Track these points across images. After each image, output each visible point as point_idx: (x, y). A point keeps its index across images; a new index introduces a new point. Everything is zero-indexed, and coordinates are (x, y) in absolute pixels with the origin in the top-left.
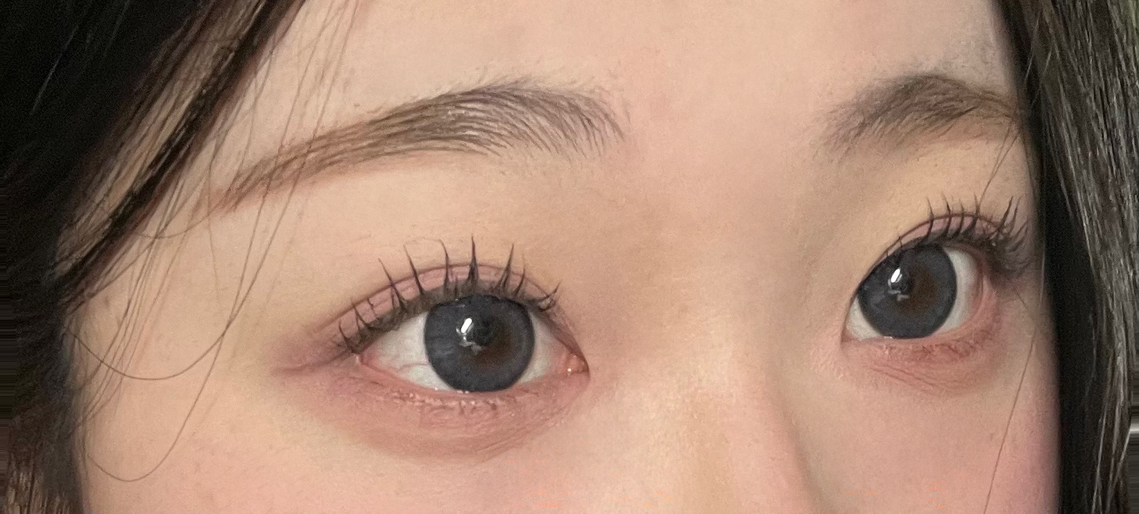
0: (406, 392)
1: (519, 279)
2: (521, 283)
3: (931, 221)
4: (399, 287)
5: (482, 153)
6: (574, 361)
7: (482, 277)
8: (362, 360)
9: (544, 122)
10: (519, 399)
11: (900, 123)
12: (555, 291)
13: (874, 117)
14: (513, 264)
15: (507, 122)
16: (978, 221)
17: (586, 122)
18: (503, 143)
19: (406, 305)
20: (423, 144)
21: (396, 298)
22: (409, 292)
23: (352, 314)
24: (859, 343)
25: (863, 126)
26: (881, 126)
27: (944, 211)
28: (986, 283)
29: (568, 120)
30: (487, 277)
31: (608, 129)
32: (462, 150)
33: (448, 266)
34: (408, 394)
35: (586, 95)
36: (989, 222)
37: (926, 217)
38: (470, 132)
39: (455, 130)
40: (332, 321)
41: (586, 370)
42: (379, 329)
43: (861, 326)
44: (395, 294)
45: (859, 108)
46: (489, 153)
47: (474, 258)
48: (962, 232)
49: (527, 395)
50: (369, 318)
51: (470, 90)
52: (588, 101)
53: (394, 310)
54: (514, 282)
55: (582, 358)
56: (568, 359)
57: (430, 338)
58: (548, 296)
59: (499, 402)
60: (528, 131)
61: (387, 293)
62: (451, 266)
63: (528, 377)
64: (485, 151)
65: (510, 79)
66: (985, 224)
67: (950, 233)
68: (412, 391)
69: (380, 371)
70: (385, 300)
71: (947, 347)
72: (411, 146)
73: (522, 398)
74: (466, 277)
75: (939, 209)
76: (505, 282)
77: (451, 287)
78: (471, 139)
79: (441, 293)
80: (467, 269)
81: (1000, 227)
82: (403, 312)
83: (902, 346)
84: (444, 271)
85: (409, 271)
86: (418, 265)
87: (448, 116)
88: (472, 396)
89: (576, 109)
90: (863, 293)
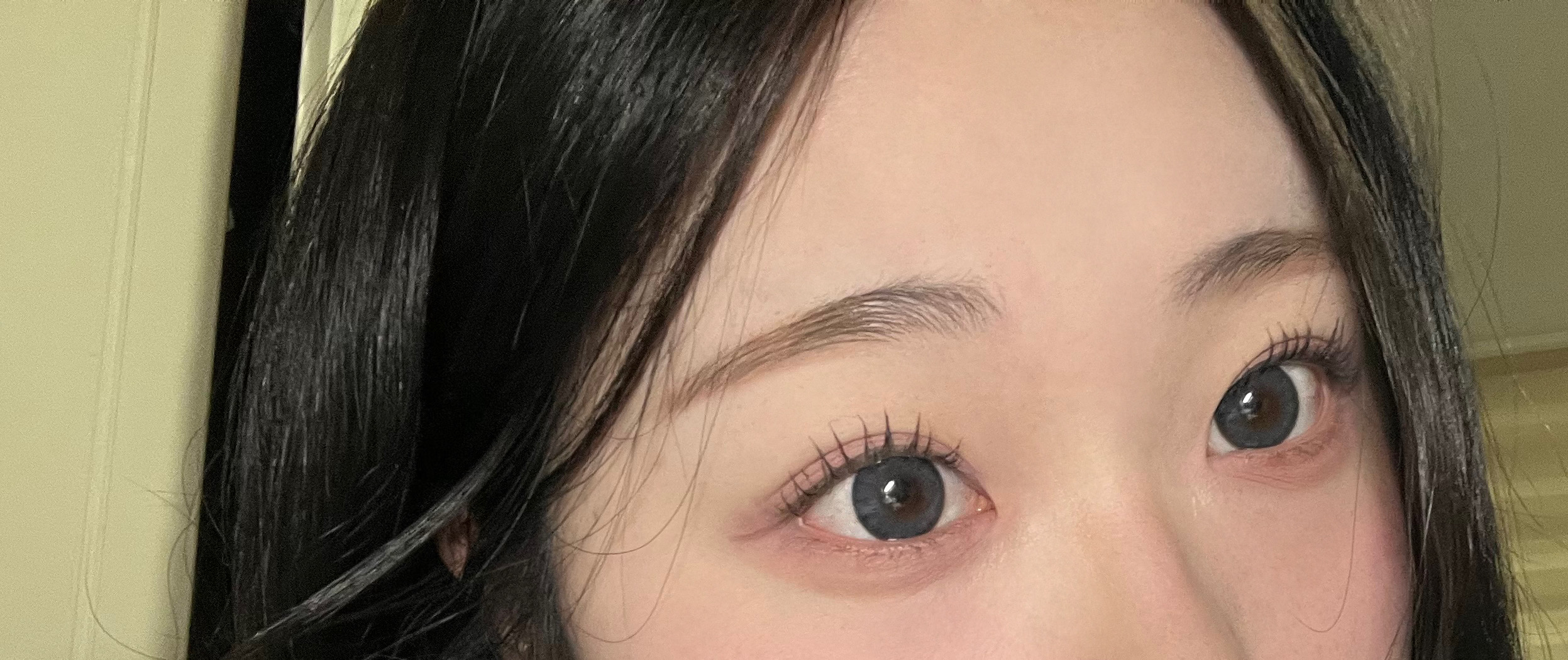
0: (843, 544)
1: (927, 440)
2: (929, 444)
3: (1272, 347)
4: (828, 458)
5: (885, 341)
6: (983, 502)
7: (896, 443)
8: (804, 522)
9: (933, 310)
10: (938, 540)
11: (1235, 272)
12: (958, 447)
13: (1211, 273)
14: (921, 429)
15: (905, 314)
16: (1311, 341)
17: (968, 306)
18: (902, 331)
19: (835, 473)
20: (833, 339)
21: (827, 468)
22: (837, 461)
23: (792, 483)
24: (1222, 457)
25: (1204, 280)
26: (1220, 278)
27: (1281, 339)
28: (1325, 390)
29: (953, 306)
30: (901, 442)
31: (988, 310)
32: (867, 340)
33: (867, 436)
34: (845, 547)
35: (966, 284)
36: (1321, 339)
37: (1268, 346)
38: (872, 325)
39: (861, 323)
40: (774, 493)
41: (993, 508)
42: (815, 494)
43: (1221, 444)
44: (825, 465)
45: (1198, 267)
46: (890, 339)
47: (888, 428)
48: (1298, 351)
49: (946, 536)
50: (806, 486)
51: (870, 291)
52: (968, 289)
53: (826, 478)
54: (923, 444)
55: (988, 498)
56: (978, 500)
57: (858, 500)
58: (953, 452)
59: (922, 545)
60: (922, 319)
61: (818, 465)
62: (870, 436)
63: (942, 522)
64: (887, 339)
65: (903, 280)
66: (1317, 342)
67: (1289, 353)
68: (848, 543)
69: (818, 529)
70: (818, 471)
71: (1298, 450)
72: (825, 341)
73: (942, 539)
74: (882, 443)
75: (1277, 336)
76: (914, 445)
77: (871, 453)
78: (876, 331)
79: (863, 460)
80: (883, 438)
81: (1331, 342)
82: (834, 477)
83: (1260, 455)
84: (864, 441)
85: (834, 444)
86: (843, 438)
87: (854, 313)
88: (900, 541)
89: (958, 297)
90: (1220, 416)
